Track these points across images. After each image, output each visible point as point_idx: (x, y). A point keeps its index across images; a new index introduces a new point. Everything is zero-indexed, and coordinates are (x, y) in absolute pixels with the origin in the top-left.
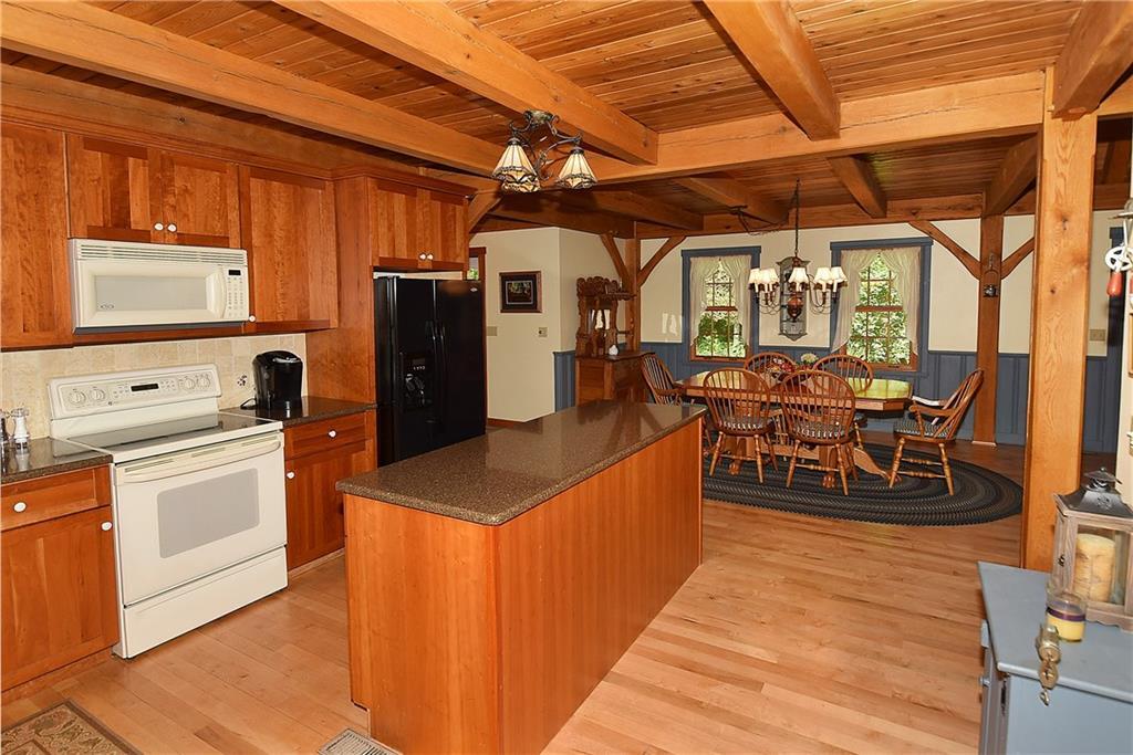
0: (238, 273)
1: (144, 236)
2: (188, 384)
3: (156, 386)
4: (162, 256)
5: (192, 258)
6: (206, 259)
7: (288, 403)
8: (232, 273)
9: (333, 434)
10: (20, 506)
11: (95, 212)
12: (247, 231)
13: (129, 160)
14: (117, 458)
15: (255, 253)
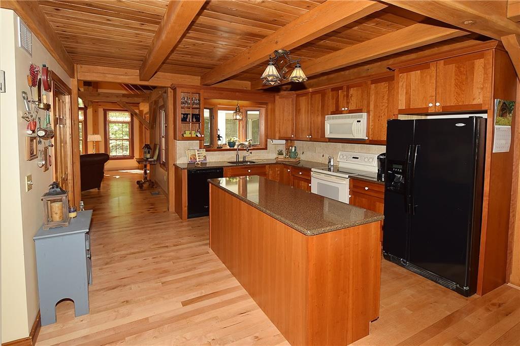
0: (360, 121)
1: (341, 112)
2: (366, 160)
3: (358, 158)
4: (345, 118)
5: (349, 117)
6: (352, 117)
7: (383, 175)
8: (358, 121)
9: (367, 188)
10: (300, 173)
11: (332, 108)
12: (368, 106)
13: (340, 91)
14: (312, 170)
15: (372, 113)
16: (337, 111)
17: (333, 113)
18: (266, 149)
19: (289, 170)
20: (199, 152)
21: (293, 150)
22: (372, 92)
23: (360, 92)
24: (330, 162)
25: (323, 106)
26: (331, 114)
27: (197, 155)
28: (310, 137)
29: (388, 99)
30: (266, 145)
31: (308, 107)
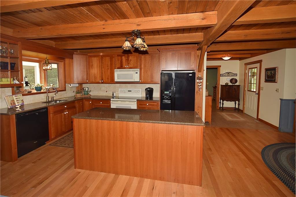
0: (137, 73)
1: (125, 68)
2: (136, 91)
3: (131, 91)
5: (130, 71)
6: (132, 71)
7: (149, 97)
8: (136, 73)
9: (148, 104)
10: (101, 103)
11: (118, 65)
12: (141, 66)
13: (123, 57)
14: (111, 99)
15: (142, 69)
16: (121, 67)
17: (118, 68)
18: (65, 90)
19: (91, 102)
20: (16, 97)
21: (87, 90)
22: (142, 59)
23: (136, 58)
24: (113, 94)
25: (111, 64)
26: (117, 69)
27: (15, 100)
28: (102, 81)
29: (151, 63)
30: (65, 88)
31: (99, 63)
